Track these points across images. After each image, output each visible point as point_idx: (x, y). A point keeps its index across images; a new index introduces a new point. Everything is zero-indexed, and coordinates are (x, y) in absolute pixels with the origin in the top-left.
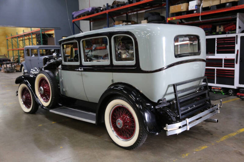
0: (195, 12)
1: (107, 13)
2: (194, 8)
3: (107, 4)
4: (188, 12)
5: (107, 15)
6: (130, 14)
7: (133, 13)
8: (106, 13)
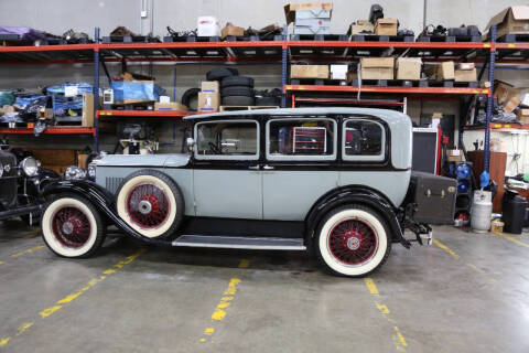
0: (343, 83)
1: (96, 50)
2: (344, 77)
3: (98, 31)
4: (329, 81)
5: (97, 55)
6: (129, 63)
7: (138, 63)
8: (92, 50)
